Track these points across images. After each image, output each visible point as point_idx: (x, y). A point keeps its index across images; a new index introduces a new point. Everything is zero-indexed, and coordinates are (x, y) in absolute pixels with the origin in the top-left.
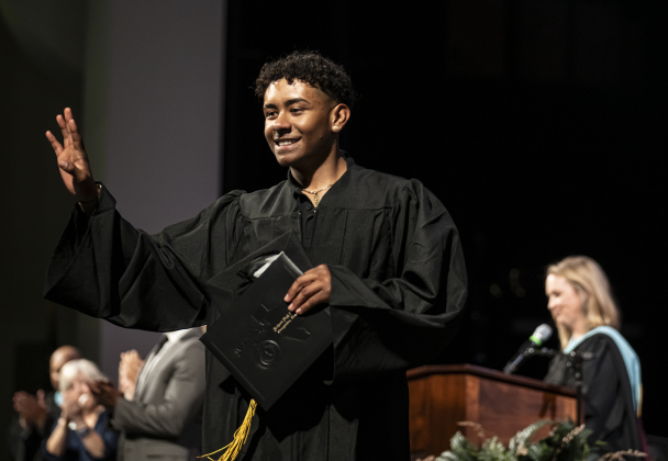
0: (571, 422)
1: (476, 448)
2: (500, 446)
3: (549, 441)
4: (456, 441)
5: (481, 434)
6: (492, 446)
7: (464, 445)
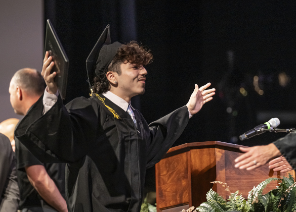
0: (291, 178)
1: (224, 200)
2: (241, 197)
3: (275, 192)
4: (210, 195)
5: (227, 190)
6: (236, 198)
7: (215, 198)
